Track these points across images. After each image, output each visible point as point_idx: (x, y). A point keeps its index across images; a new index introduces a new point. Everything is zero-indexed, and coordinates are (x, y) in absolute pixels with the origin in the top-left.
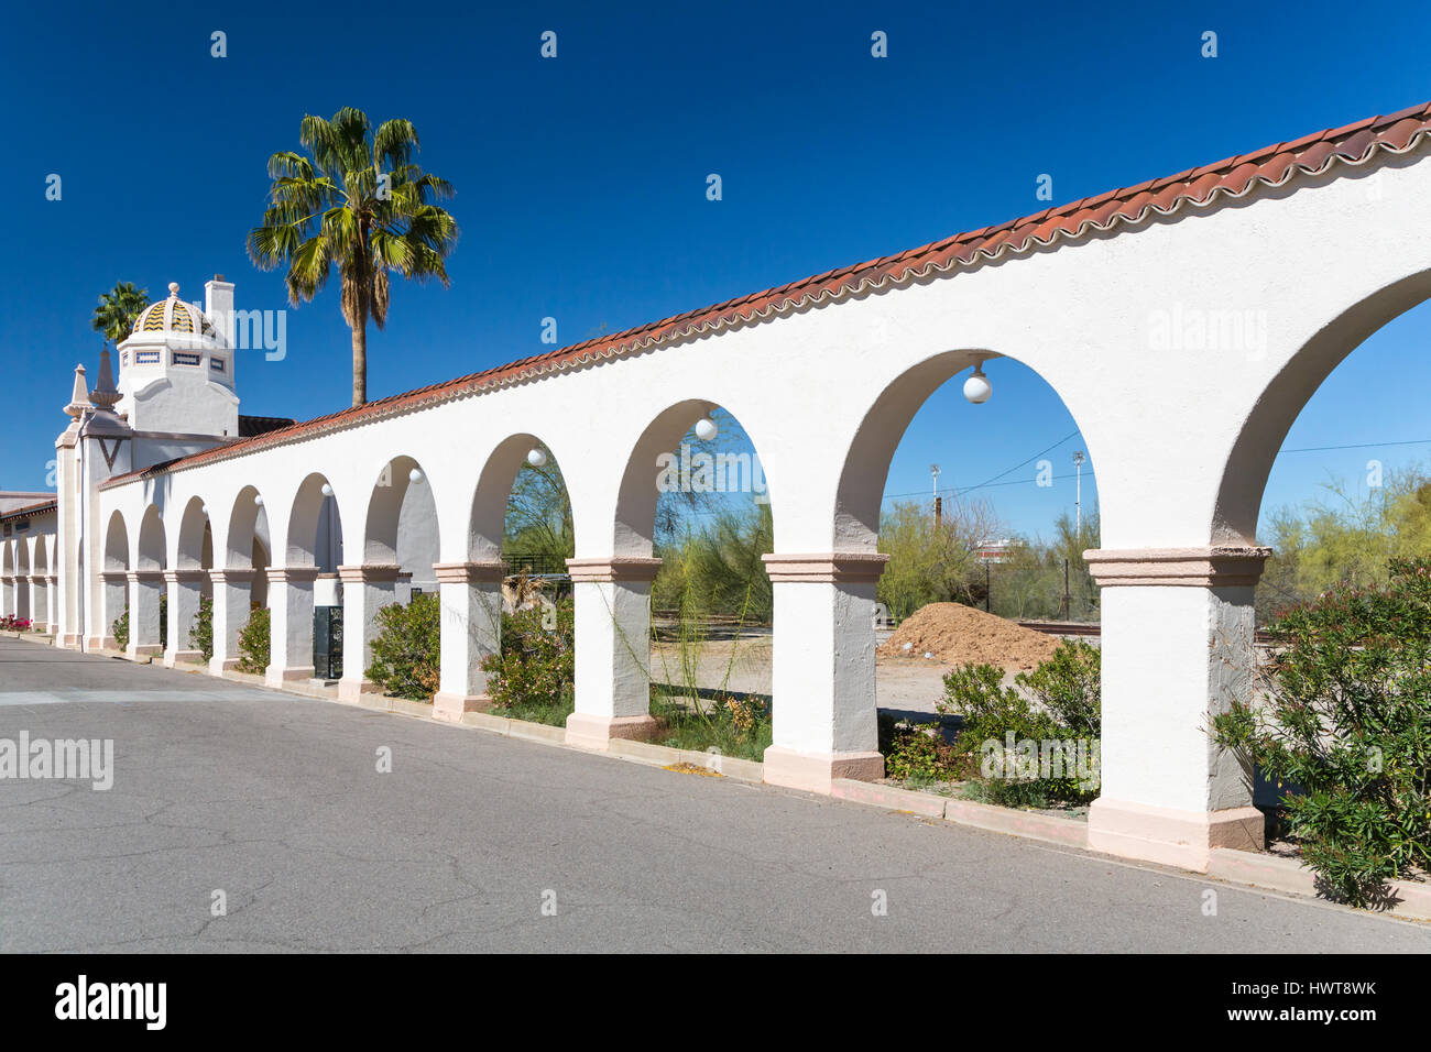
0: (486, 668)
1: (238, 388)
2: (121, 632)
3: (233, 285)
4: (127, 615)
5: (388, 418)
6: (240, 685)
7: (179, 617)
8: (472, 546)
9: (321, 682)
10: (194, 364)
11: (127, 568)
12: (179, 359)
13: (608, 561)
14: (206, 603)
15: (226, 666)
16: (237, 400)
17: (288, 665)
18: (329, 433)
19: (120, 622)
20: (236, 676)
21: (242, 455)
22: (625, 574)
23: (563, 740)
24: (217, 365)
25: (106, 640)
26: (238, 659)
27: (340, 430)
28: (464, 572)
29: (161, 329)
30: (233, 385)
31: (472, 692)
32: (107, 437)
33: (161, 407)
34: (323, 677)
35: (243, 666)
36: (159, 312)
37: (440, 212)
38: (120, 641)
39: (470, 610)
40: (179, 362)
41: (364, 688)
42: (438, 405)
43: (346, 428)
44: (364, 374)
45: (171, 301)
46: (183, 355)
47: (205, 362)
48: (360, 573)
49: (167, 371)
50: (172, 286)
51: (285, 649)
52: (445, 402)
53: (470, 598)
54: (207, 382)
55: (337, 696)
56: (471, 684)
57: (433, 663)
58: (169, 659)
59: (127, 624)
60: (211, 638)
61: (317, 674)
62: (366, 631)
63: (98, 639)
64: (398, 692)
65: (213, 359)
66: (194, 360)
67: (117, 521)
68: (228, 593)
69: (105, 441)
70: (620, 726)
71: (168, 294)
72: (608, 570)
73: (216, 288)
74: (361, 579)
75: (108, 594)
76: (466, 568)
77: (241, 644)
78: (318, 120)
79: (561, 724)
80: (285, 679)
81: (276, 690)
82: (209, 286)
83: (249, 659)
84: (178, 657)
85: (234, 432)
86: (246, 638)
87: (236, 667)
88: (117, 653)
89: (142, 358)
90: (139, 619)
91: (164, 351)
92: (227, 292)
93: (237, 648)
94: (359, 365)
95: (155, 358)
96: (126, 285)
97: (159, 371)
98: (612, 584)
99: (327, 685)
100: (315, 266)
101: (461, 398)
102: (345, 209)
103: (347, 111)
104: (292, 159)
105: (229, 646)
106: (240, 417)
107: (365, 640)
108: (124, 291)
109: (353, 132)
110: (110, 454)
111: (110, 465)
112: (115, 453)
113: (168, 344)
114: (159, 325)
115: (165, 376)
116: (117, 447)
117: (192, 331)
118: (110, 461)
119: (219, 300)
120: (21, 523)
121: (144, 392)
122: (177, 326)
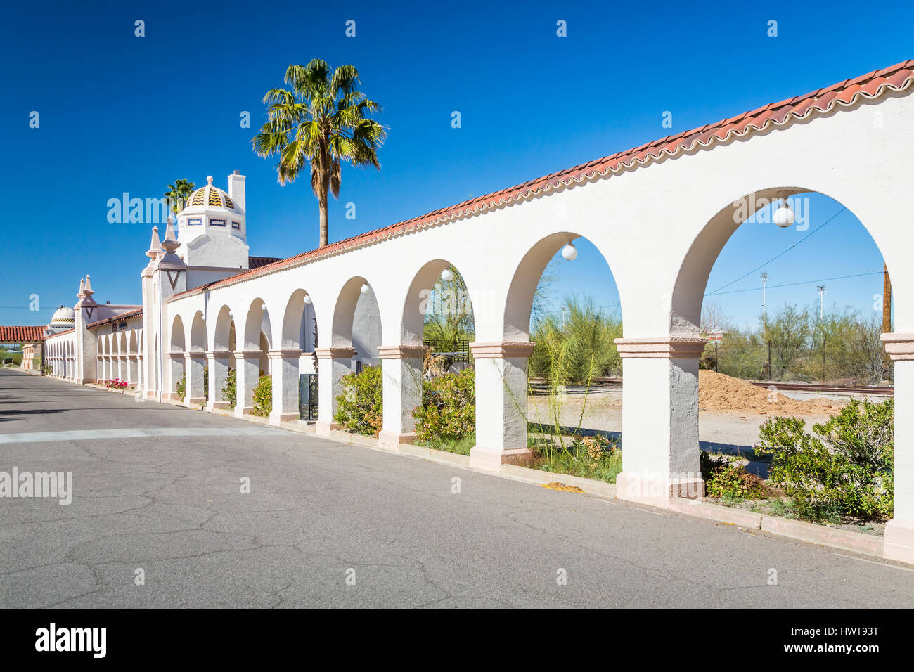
0: (415, 415)
1: (249, 240)
2: (181, 389)
3: (245, 177)
4: (184, 379)
5: (347, 251)
6: (254, 424)
7: (216, 381)
8: (404, 334)
9: (305, 422)
10: (222, 225)
11: (184, 350)
12: (213, 222)
13: (500, 344)
14: (232, 371)
15: (245, 411)
16: (248, 247)
17: (283, 411)
18: (308, 263)
19: (180, 383)
20: (251, 418)
21: (254, 279)
22: (510, 352)
23: (468, 464)
24: (236, 226)
25: (172, 394)
26: (252, 407)
27: (315, 260)
28: (399, 352)
29: (203, 204)
30: (245, 238)
31: (404, 431)
32: (172, 270)
33: (203, 252)
34: (306, 419)
35: (256, 412)
36: (201, 194)
37: (372, 123)
38: (180, 395)
39: (403, 376)
40: (213, 225)
41: (332, 427)
42: (380, 242)
43: (319, 259)
44: (326, 228)
45: (208, 188)
46: (215, 220)
47: (229, 226)
48: (329, 353)
49: (206, 230)
50: (209, 178)
51: (282, 401)
52: (385, 240)
53: (403, 369)
54: (230, 236)
55: (315, 431)
56: (404, 425)
57: (378, 411)
58: (210, 407)
59: (184, 385)
60: (235, 394)
61: (302, 417)
62: (333, 391)
63: (167, 394)
64: (356, 430)
65: (233, 222)
66: (222, 223)
67: (178, 320)
68: (246, 366)
69: (170, 272)
70: (508, 456)
71: (206, 183)
72: (500, 350)
73: (235, 179)
74: (330, 357)
75: (173, 366)
76: (401, 349)
77: (254, 397)
78: (297, 68)
79: (466, 453)
80: (281, 420)
81: (276, 428)
82: (230, 178)
83: (258, 407)
84: (216, 406)
85: (246, 266)
86: (257, 394)
87: (251, 412)
88: (179, 403)
89: (191, 222)
90: (192, 382)
91: (204, 218)
92: (241, 182)
93: (252, 401)
94: (324, 222)
95: (199, 222)
96: (182, 180)
97: (201, 230)
98: (502, 360)
99: (308, 424)
100: (295, 159)
101: (396, 237)
102: (313, 122)
103: (316, 62)
104: (282, 93)
105: (247, 398)
106: (250, 257)
107: (333, 396)
108: (181, 183)
109: (319, 75)
110: (173, 280)
111: (174, 287)
112: (176, 280)
113: (207, 213)
114: (201, 202)
115: (205, 233)
116: (177, 276)
117: (221, 205)
118: (174, 285)
119: (236, 186)
120: (122, 323)
121: (193, 243)
122: (212, 202)
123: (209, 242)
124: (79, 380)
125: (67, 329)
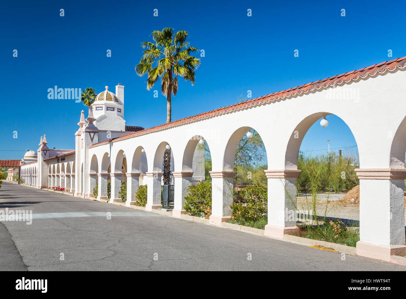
0: (232, 208)
1: (125, 118)
2: (95, 192)
3: (124, 86)
4: (97, 187)
5: (192, 123)
6: (137, 210)
7: (115, 188)
8: (224, 165)
9: (166, 210)
10: (112, 110)
12: (108, 109)
13: (283, 171)
14: (124, 183)
15: (131, 204)
16: (125, 121)
17: (153, 204)
18: (169, 128)
19: (95, 189)
20: (135, 207)
21: (138, 136)
22: (289, 175)
23: (264, 234)
24: (119, 111)
25: (90, 194)
26: (135, 202)
27: (173, 127)
28: (222, 174)
29: (103, 100)
30: (124, 117)
31: (224, 215)
32: (91, 132)
33: (103, 123)
34: (166, 208)
35: (137, 204)
36: (103, 95)
37: (194, 58)
38: (95, 195)
39: (224, 187)
40: (108, 110)
41: (182, 213)
42: (211, 118)
43: (176, 127)
45: (106, 91)
46: (109, 108)
47: (116, 111)
48: (181, 174)
49: (105, 113)
50: (106, 87)
51: (153, 199)
52: (214, 117)
53: (224, 183)
54: (116, 116)
55: (172, 215)
56: (224, 212)
57: (209, 204)
58: (111, 201)
59: (97, 190)
60: (126, 194)
61: (163, 207)
62: (182, 194)
63: (88, 194)
64: (194, 214)
65: (118, 109)
66: (113, 109)
67: (94, 157)
69: (91, 133)
70: (287, 230)
71: (105, 89)
72: (283, 174)
73: (119, 87)
74: (181, 176)
75: (91, 180)
76: (223, 173)
77: (136, 197)
79: (262, 228)
80: (152, 209)
81: (150, 212)
82: (117, 87)
83: (138, 201)
84: (115, 200)
85: (124, 130)
86: (138, 195)
87: (135, 204)
88: (94, 199)
89: (98, 109)
90: (101, 188)
91: (104, 107)
92: (122, 89)
93: (135, 198)
95: (101, 109)
96: (89, 88)
97: (102, 113)
98: (284, 179)
99: (167, 211)
100: (155, 77)
101: (221, 115)
102: (166, 59)
105: (132, 197)
106: (126, 126)
107: (182, 196)
108: (89, 90)
110: (92, 137)
111: (92, 141)
112: (93, 137)
113: (105, 104)
114: (103, 99)
115: (104, 114)
116: (94, 135)
117: (112, 100)
118: (92, 139)
119: (120, 91)
120: (63, 159)
121: (98, 119)
122: (108, 99)
123: (106, 119)
124: (39, 187)
125: (33, 161)
